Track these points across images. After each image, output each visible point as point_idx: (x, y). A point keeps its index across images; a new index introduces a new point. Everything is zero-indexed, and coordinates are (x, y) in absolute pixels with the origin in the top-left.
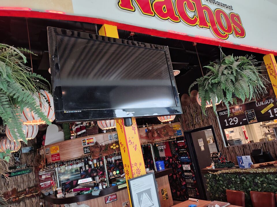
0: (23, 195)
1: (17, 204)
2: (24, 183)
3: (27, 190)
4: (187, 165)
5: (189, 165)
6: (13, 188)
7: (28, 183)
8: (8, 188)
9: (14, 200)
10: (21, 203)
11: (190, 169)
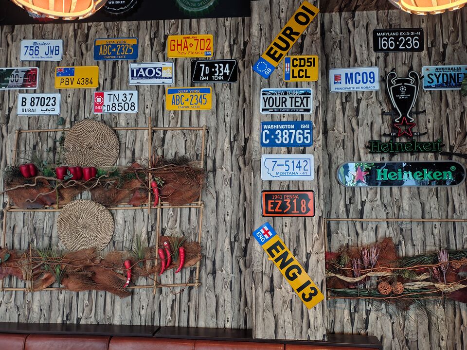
0: (423, 277)
1: (392, 308)
2: (428, 226)
3: (444, 258)
6: (381, 234)
7: (443, 230)
8: (360, 231)
9: (385, 289)
10: (412, 313)
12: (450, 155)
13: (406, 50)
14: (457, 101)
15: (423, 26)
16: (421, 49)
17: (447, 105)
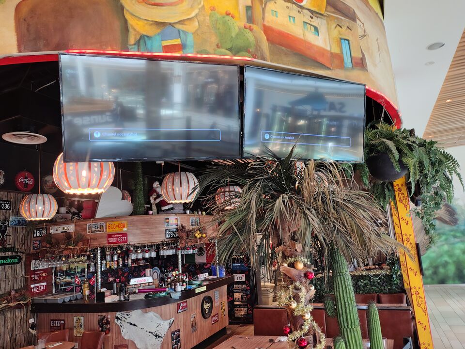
0: (4, 302)
2: (7, 281)
3: (13, 293)
4: (241, 275)
5: (244, 275)
7: (12, 282)
11: (244, 279)
12: (17, 252)
13: (4, 209)
14: (21, 231)
15: (11, 200)
16: (10, 209)
17: (18, 233)
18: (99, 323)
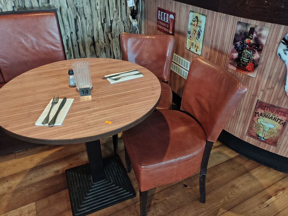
18: (235, 41)
